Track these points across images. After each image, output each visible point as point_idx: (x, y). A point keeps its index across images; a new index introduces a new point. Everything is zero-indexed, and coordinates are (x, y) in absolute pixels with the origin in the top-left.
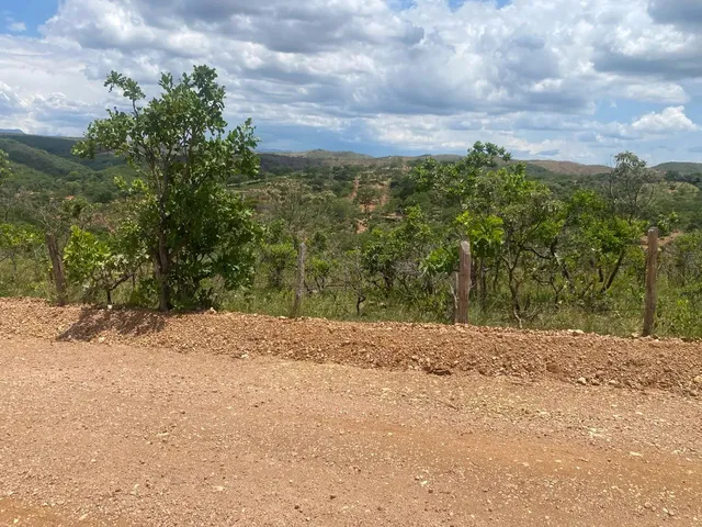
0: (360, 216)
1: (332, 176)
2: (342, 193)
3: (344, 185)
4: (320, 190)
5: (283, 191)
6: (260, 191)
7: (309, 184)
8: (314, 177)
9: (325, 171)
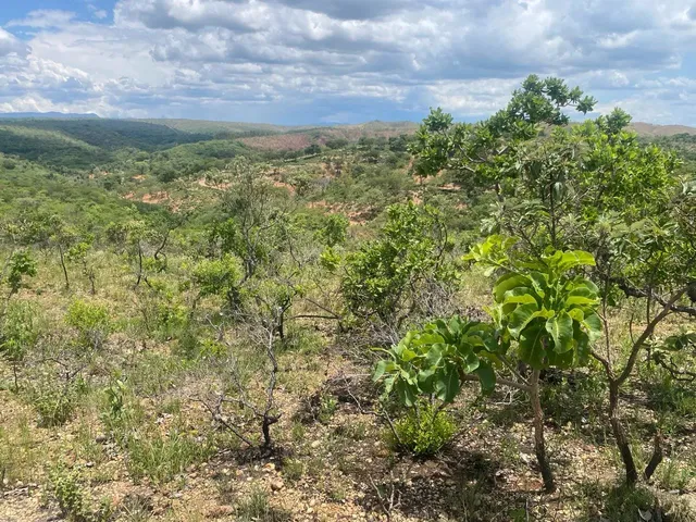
0: (415, 188)
1: (387, 147)
2: (399, 164)
3: (400, 156)
4: (375, 162)
5: (339, 165)
6: (315, 165)
7: (364, 156)
8: (369, 148)
9: (381, 145)
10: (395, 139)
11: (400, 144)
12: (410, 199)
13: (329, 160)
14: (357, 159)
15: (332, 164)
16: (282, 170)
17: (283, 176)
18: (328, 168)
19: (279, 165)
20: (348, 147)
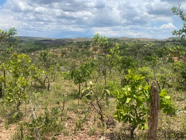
0: (95, 54)
1: (84, 44)
2: (87, 48)
3: (88, 46)
4: (81, 48)
5: (71, 48)
6: (65, 49)
7: (78, 46)
8: (79, 44)
9: (82, 43)
10: (86, 42)
11: (87, 43)
12: (93, 58)
13: (68, 47)
14: (76, 47)
15: (69, 48)
16: (55, 50)
17: (56, 51)
18: (68, 49)
19: (55, 49)
20: (73, 44)
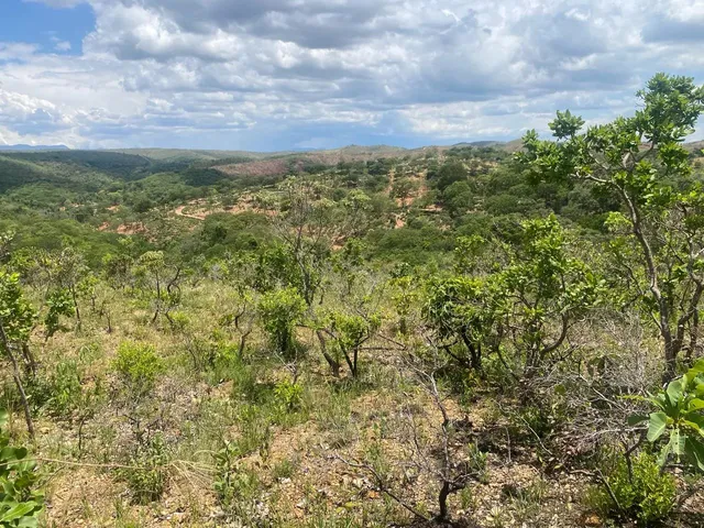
0: (398, 210)
1: (366, 170)
2: (377, 188)
3: (379, 180)
4: (354, 186)
5: (318, 190)
7: (343, 180)
8: (348, 173)
9: (359, 166)
10: (373, 163)
11: (378, 168)
12: (393, 222)
13: (308, 185)
14: (336, 183)
15: (311, 189)
19: (257, 191)
20: (326, 171)
